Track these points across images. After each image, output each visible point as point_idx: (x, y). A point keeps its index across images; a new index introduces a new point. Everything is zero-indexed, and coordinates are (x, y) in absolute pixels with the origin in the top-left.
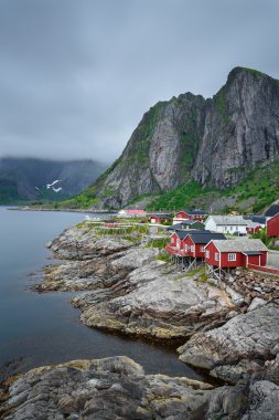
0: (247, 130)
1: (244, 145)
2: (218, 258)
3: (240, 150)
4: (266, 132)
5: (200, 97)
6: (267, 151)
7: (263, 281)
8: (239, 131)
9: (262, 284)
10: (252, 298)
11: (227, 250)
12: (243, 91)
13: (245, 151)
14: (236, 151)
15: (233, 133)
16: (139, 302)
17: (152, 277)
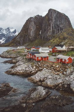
0: (53, 25)
1: (53, 29)
2: (36, 58)
3: (52, 30)
4: (58, 26)
5: (41, 16)
6: (59, 31)
7: (46, 64)
8: (51, 25)
9: (46, 65)
10: (43, 68)
11: (39, 56)
12: (52, 15)
13: (53, 30)
14: (50, 30)
15: (50, 26)
16: (16, 70)
17: (22, 64)
